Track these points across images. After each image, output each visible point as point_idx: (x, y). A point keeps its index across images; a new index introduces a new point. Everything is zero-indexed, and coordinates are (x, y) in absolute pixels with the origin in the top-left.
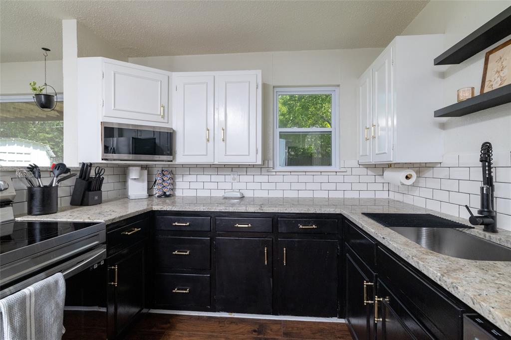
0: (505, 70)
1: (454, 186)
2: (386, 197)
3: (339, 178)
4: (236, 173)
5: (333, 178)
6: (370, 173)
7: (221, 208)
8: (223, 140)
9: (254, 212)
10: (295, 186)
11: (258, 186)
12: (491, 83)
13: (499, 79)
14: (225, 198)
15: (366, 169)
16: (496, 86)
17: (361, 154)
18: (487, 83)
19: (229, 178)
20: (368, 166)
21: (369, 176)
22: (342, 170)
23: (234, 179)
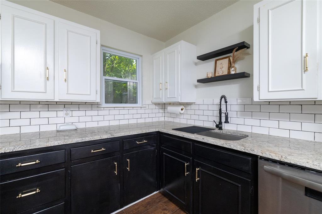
0: (223, 68)
1: (201, 112)
2: (163, 120)
3: (142, 111)
4: (68, 109)
5: (140, 111)
6: (157, 108)
7: (78, 140)
8: (65, 81)
9: (108, 138)
10: (117, 117)
11: (89, 119)
12: (219, 72)
13: (221, 71)
14: (58, 131)
15: (155, 105)
16: (221, 74)
17: (155, 97)
18: (217, 72)
19: (61, 114)
20: (157, 104)
21: (156, 109)
22: (144, 106)
23: (67, 114)
